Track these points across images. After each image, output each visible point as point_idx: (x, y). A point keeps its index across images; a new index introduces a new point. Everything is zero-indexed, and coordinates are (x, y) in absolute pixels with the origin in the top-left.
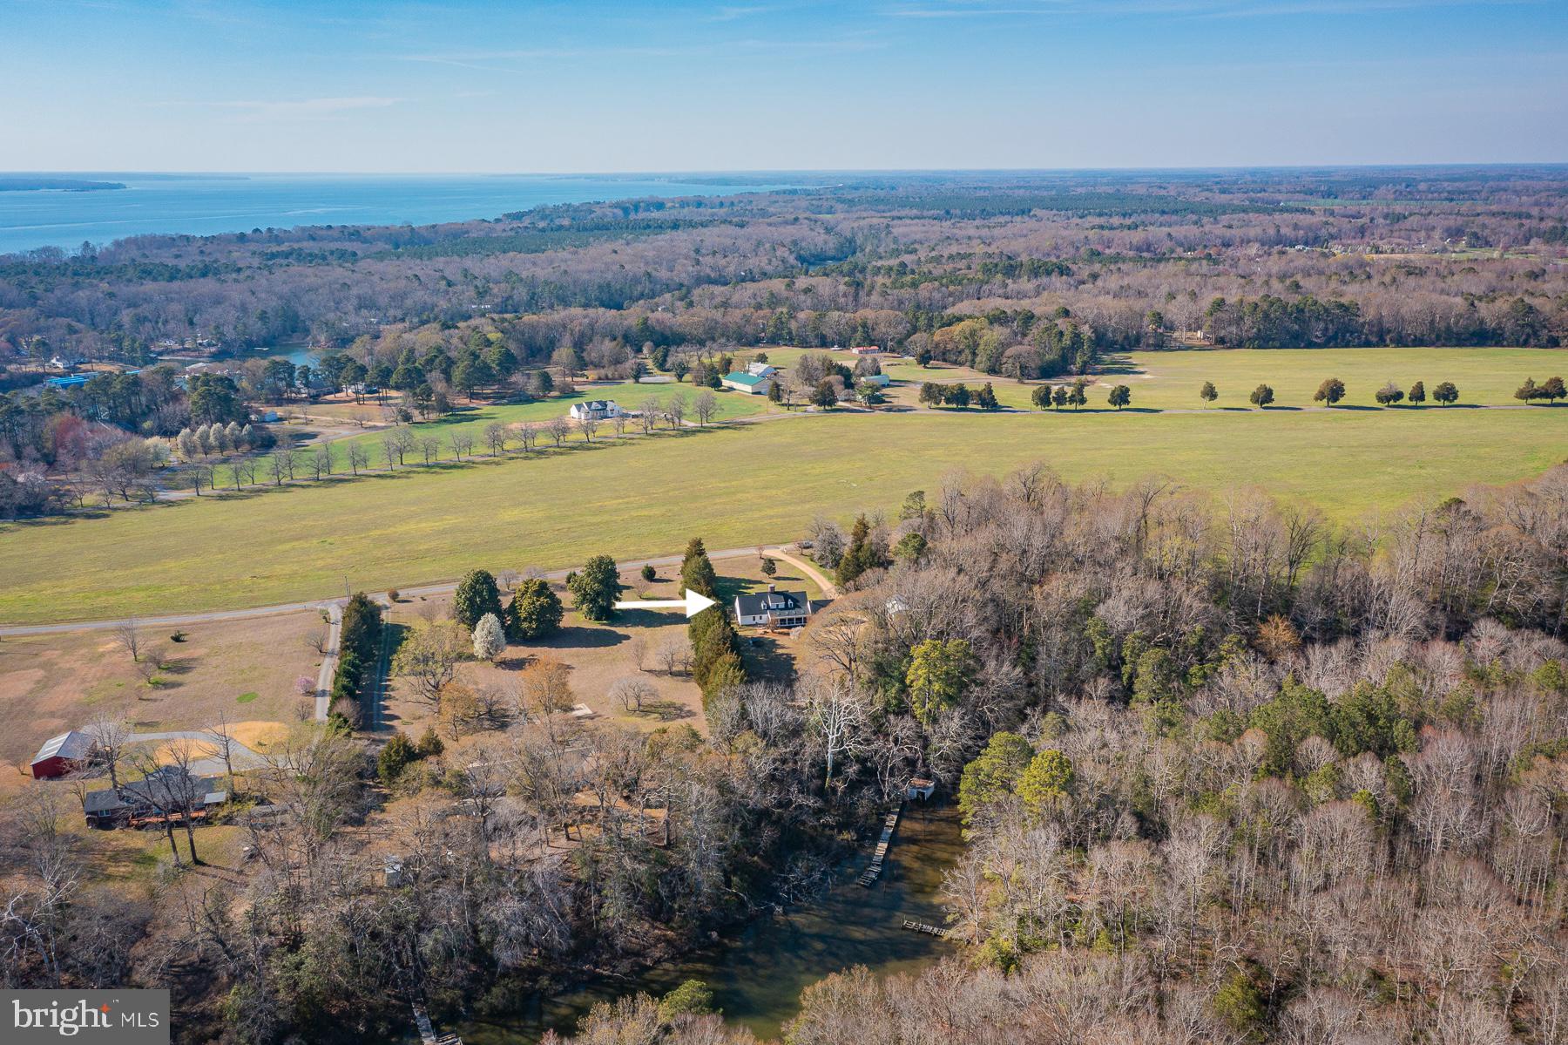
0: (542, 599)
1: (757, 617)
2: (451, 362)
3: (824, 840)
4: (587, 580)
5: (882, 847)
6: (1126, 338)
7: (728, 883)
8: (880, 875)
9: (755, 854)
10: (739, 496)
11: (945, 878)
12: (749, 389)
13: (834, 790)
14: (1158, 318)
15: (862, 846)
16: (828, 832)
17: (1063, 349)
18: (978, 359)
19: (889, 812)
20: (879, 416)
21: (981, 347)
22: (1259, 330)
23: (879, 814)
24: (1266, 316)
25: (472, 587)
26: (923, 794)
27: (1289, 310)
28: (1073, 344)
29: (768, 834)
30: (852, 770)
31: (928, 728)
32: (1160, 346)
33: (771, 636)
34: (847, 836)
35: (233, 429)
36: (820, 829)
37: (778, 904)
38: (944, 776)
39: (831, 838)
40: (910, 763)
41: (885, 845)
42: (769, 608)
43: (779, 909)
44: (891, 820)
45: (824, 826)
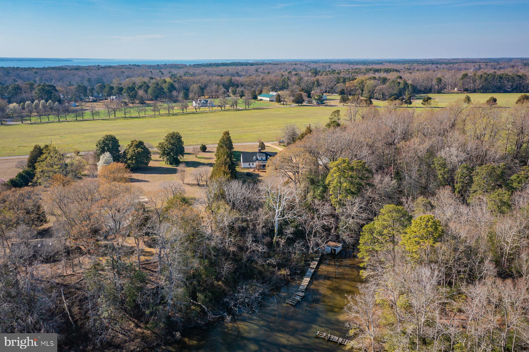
0: (139, 149)
1: (251, 164)
2: (148, 87)
3: (268, 274)
4: (166, 143)
5: (306, 281)
6: (426, 88)
7: (195, 298)
8: (303, 298)
9: (220, 280)
10: (255, 127)
11: (349, 302)
12: (268, 99)
13: (278, 243)
14: (440, 80)
15: (293, 279)
16: (271, 269)
17: (400, 89)
18: (364, 92)
19: (313, 259)
20: (322, 107)
21: (365, 87)
22: (483, 86)
23: (306, 261)
24: (486, 79)
25: (104, 142)
26: (335, 250)
27: (496, 77)
28: (404, 87)
29: (227, 267)
30: (289, 231)
31: (339, 210)
32: (439, 92)
33: (257, 172)
34: (284, 272)
35: (50, 103)
36: (266, 267)
37: (229, 314)
38: (349, 240)
39: (273, 273)
40: (327, 229)
41: (309, 279)
42: (257, 159)
43: (229, 318)
44: (314, 265)
45: (269, 265)
